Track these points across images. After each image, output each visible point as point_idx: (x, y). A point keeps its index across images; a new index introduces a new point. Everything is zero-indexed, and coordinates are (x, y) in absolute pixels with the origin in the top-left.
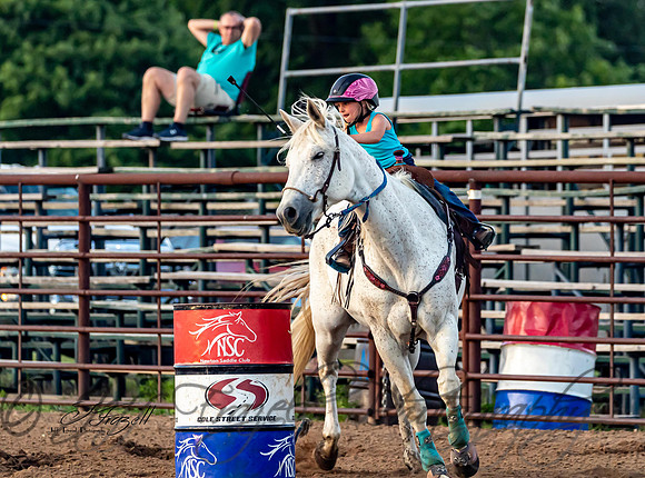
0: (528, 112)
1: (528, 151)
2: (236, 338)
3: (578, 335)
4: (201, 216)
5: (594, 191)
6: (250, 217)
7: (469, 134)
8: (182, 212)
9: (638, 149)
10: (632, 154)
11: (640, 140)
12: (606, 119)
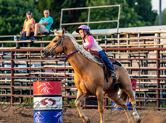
0: (120, 33)
1: (120, 43)
2: (48, 88)
4: (41, 59)
5: (136, 52)
7: (106, 39)
8: (36, 58)
9: (146, 42)
10: (145, 43)
11: (147, 40)
12: (139, 35)
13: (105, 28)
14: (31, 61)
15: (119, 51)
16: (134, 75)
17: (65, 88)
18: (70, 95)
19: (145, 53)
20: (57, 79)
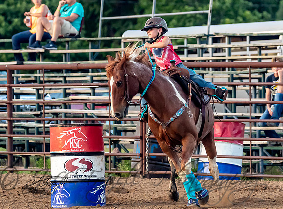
0: (212, 35)
1: (212, 53)
2: (78, 139)
3: (235, 137)
4: (63, 84)
5: (243, 71)
6: (85, 84)
7: (185, 45)
8: (55, 82)
9: (263, 52)
10: (260, 54)
11: (263, 47)
12: (248, 38)
13: (184, 25)
14: (45, 87)
15: (211, 69)
16: (240, 114)
17: (110, 139)
18: (118, 152)
19: (260, 73)
20: (93, 121)
